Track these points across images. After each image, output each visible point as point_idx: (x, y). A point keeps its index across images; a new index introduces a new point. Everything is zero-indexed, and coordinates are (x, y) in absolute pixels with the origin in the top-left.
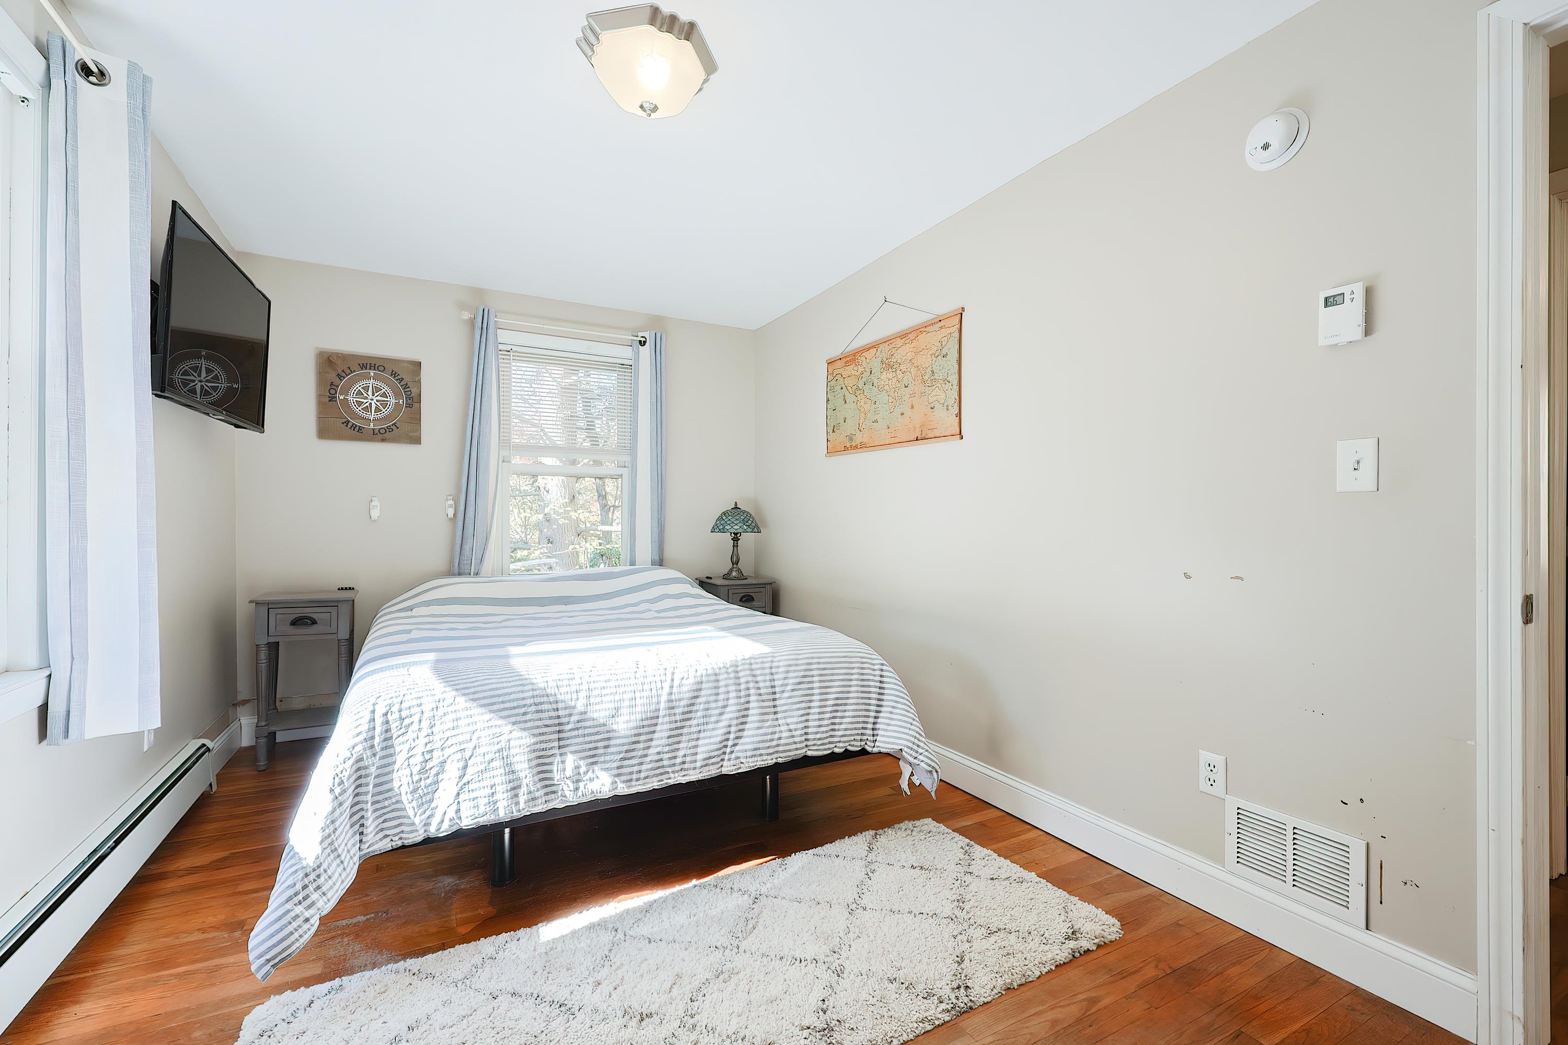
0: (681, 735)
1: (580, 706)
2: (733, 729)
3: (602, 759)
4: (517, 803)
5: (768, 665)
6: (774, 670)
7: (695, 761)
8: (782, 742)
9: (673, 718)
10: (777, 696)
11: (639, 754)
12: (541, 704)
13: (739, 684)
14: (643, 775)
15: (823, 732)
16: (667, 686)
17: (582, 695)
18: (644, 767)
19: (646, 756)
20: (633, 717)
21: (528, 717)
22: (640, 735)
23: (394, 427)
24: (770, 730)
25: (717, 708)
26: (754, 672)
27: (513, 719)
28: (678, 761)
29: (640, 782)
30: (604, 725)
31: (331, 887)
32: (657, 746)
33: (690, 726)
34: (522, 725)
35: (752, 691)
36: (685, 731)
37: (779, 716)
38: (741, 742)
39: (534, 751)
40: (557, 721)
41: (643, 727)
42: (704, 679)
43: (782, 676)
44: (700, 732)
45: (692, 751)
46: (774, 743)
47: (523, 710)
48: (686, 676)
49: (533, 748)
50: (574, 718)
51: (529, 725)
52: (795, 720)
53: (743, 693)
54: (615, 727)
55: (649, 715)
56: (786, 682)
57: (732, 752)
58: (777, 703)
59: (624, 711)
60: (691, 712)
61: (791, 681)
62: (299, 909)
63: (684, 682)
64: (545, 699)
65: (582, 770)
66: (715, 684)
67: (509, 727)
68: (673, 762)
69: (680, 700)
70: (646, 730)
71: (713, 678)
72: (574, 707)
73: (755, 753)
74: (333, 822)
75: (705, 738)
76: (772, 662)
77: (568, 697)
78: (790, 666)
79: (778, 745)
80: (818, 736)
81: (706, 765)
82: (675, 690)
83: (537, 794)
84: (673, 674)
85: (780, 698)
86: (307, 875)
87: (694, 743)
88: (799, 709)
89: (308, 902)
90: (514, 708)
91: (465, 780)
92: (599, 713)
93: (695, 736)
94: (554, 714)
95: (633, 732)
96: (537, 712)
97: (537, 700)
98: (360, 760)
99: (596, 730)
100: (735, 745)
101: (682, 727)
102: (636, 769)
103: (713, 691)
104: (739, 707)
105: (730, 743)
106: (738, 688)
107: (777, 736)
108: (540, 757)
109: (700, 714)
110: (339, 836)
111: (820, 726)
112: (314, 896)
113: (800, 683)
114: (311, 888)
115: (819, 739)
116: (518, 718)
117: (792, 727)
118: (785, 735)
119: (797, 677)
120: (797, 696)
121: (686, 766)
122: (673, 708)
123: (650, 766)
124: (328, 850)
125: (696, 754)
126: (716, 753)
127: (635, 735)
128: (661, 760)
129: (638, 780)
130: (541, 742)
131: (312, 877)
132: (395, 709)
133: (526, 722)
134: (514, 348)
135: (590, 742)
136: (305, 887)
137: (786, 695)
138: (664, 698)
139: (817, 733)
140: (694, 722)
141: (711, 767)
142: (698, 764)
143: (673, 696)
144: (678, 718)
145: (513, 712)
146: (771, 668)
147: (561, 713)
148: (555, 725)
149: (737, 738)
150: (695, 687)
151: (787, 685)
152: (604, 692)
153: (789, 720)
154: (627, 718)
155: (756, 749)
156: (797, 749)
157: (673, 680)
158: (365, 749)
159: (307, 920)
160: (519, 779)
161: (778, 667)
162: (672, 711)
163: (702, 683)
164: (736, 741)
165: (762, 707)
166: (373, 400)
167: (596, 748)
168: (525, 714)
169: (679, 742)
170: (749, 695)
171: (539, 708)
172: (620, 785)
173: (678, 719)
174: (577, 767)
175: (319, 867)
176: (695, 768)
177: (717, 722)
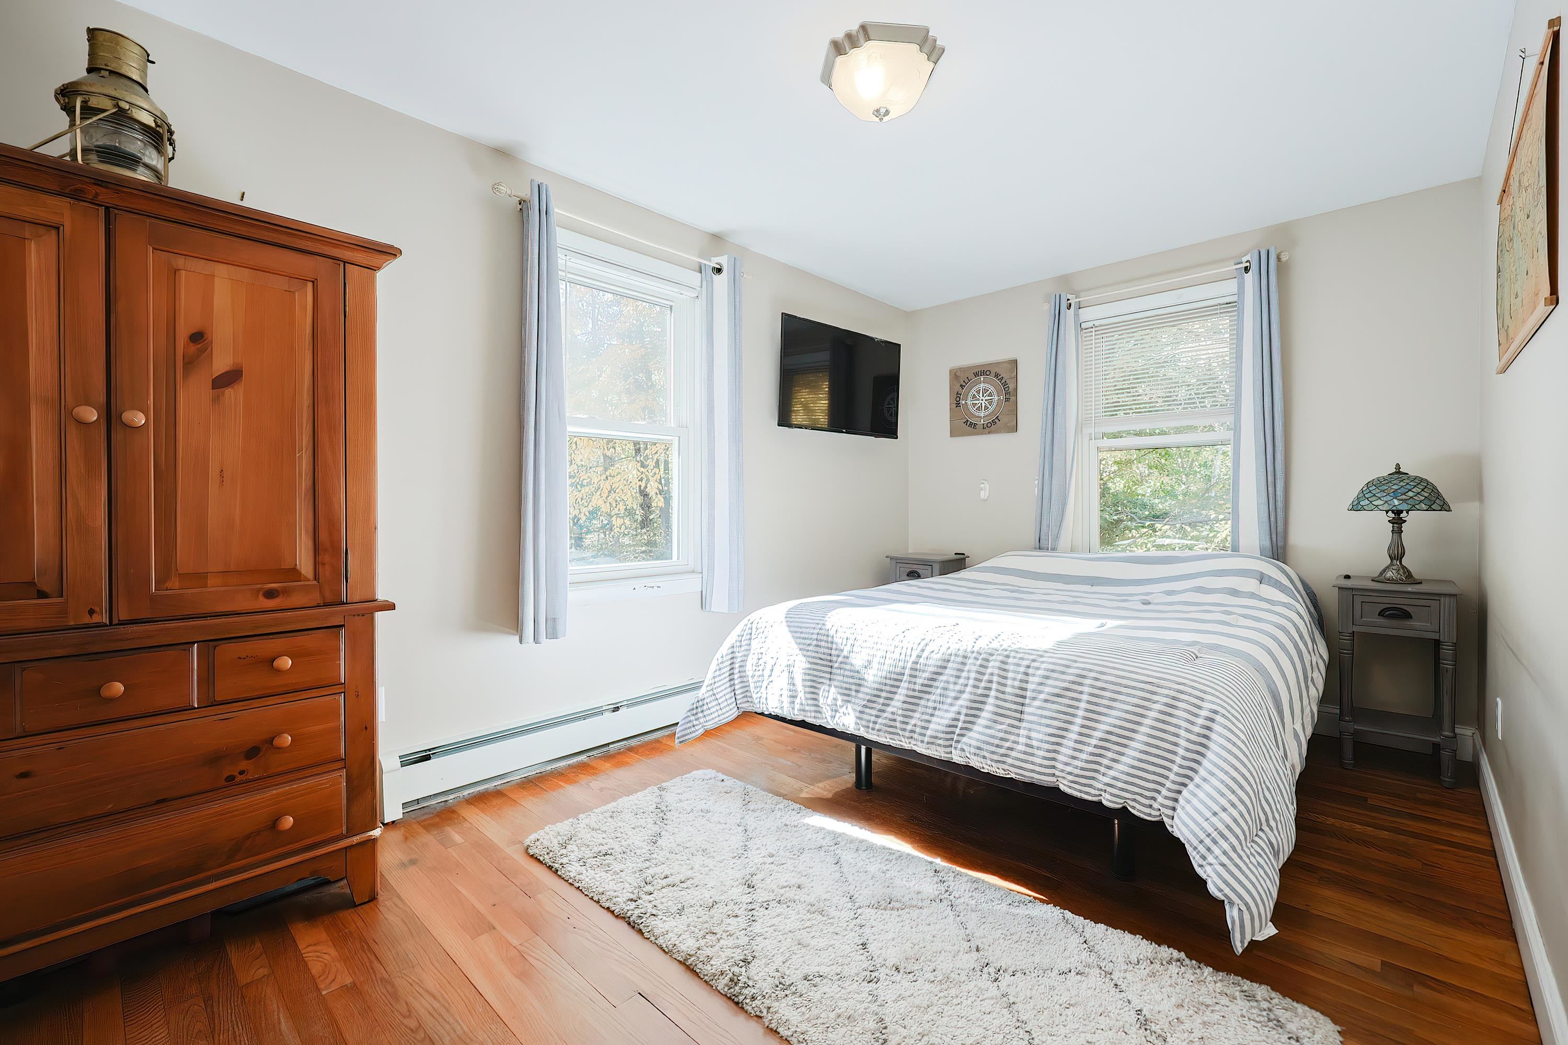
0: (918, 705)
1: (845, 653)
2: (962, 718)
3: (853, 700)
4: (793, 708)
5: (1026, 663)
6: (1030, 671)
7: (924, 735)
8: (1013, 754)
9: (912, 686)
10: (1027, 701)
11: (878, 708)
12: (821, 640)
13: (984, 674)
14: (877, 727)
15: (1076, 767)
16: (915, 654)
17: (850, 642)
18: (880, 721)
19: (883, 711)
20: (880, 674)
21: (811, 648)
22: (882, 690)
23: (997, 421)
24: (1001, 735)
25: (954, 690)
26: (1006, 667)
27: (801, 646)
28: (909, 727)
29: (875, 732)
30: (858, 672)
31: (709, 715)
32: (894, 707)
33: (928, 700)
34: (805, 653)
35: (994, 686)
36: (922, 702)
37: (1023, 725)
38: (969, 735)
39: (809, 675)
40: (829, 658)
41: (886, 685)
42: (952, 658)
43: (1036, 679)
44: (935, 708)
45: (923, 724)
46: (1002, 751)
47: (809, 642)
48: (936, 651)
49: (808, 671)
50: (840, 659)
51: (809, 654)
52: (1040, 736)
53: (983, 684)
54: (866, 677)
55: (893, 676)
56: (1041, 688)
57: (958, 742)
58: (1026, 709)
59: (875, 665)
60: (931, 686)
61: (1047, 689)
62: (693, 718)
63: (934, 656)
64: (825, 638)
65: (839, 703)
66: (960, 667)
67: (798, 651)
68: (904, 726)
69: (924, 671)
70: (888, 688)
71: (960, 659)
72: (842, 651)
73: (978, 752)
74: (714, 677)
75: (938, 716)
76: (1034, 661)
77: (840, 641)
78: (1053, 671)
79: (1006, 755)
80: (1069, 769)
81: (932, 743)
82: (922, 660)
83: (807, 708)
84: (927, 645)
85: (1029, 705)
86: (698, 701)
87: (927, 717)
88: (1048, 726)
89: (696, 717)
90: (805, 638)
91: (770, 680)
92: (857, 661)
93: (930, 711)
94: (829, 651)
95: (876, 686)
96: (817, 646)
97: (820, 637)
98: (733, 647)
99: (852, 674)
100: (963, 735)
101: (920, 698)
102: (873, 719)
103: (955, 673)
104: (973, 697)
105: (958, 731)
106: (980, 677)
107: (1007, 744)
108: (813, 681)
109: (939, 691)
110: (718, 687)
111: (1074, 758)
112: (700, 715)
113: (1058, 696)
114: (700, 710)
115: (1070, 773)
116: (804, 647)
117: (1035, 743)
118: (1021, 747)
119: (1056, 687)
120: (1050, 710)
121: (916, 736)
122: (915, 677)
123: (884, 722)
124: (711, 693)
125: (927, 728)
126: (942, 735)
127: (877, 689)
128: (895, 720)
129: (873, 729)
130: (814, 670)
131: (701, 703)
132: (756, 622)
133: (808, 651)
134: (1097, 323)
135: (846, 683)
136: (697, 708)
137: (1037, 703)
138: (909, 665)
139: (1067, 764)
140: (933, 697)
141: (939, 749)
142: (926, 739)
143: (919, 665)
144: (917, 687)
145: (804, 641)
146: (1028, 667)
147: (833, 652)
148: (827, 660)
149: (966, 729)
150: (939, 663)
151: (1040, 692)
152: (864, 645)
153: (1033, 735)
154: (876, 672)
155: (979, 748)
156: (1033, 771)
157: (923, 651)
158: (736, 641)
159: (694, 726)
160: (796, 691)
161: (1038, 668)
162: (914, 680)
163: (948, 661)
164: (964, 732)
165: (998, 706)
166: (982, 400)
167: (850, 689)
168: (809, 645)
169: (914, 711)
170: (990, 689)
171: (819, 643)
172: (862, 729)
173: (917, 689)
174: (835, 699)
175: (704, 699)
176: (922, 742)
177: (951, 705)
